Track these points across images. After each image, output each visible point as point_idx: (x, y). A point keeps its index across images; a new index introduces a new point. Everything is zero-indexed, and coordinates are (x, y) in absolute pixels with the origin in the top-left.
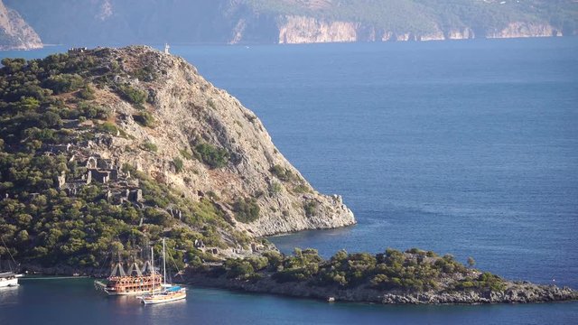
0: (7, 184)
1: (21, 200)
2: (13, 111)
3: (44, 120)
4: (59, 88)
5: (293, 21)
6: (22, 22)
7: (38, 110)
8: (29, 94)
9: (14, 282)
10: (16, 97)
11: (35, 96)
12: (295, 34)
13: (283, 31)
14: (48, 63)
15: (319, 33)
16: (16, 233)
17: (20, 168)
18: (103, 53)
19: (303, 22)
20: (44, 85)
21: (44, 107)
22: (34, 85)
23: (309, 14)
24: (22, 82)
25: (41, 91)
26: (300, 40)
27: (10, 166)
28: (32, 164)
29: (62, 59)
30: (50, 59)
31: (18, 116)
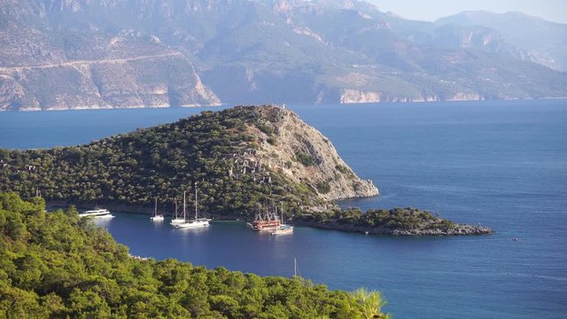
0: (204, 174)
1: (210, 182)
2: (206, 137)
3: (222, 142)
4: (230, 126)
5: (347, 91)
6: (211, 93)
7: (219, 137)
8: (215, 129)
9: (207, 223)
10: (207, 130)
11: (218, 130)
12: (348, 99)
14: (224, 113)
15: (360, 98)
16: (208, 198)
17: (210, 166)
18: (252, 108)
19: (353, 92)
20: (222, 125)
21: (222, 135)
22: (217, 124)
23: (355, 88)
24: (211, 122)
25: (221, 127)
26: (351, 101)
27: (205, 164)
28: (216, 163)
29: (231, 111)
30: (225, 111)
31: (210, 139)
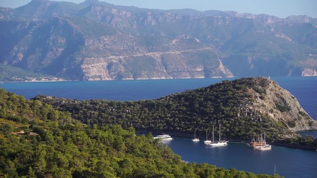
0: (223, 116)
1: (227, 120)
2: (225, 95)
3: (234, 98)
4: (238, 89)
5: (306, 70)
6: (228, 70)
7: (232, 95)
8: (230, 90)
9: (226, 143)
10: (225, 91)
11: (231, 91)
12: (307, 74)
13: (303, 73)
14: (235, 82)
15: (314, 73)
16: (226, 129)
17: (227, 111)
18: (251, 79)
19: (309, 70)
20: (234, 88)
21: (234, 94)
22: (231, 88)
23: (310, 68)
24: (228, 87)
25: (233, 90)
26: (308, 75)
27: (224, 110)
28: (230, 110)
29: (239, 80)
30: (236, 80)
31: (227, 96)
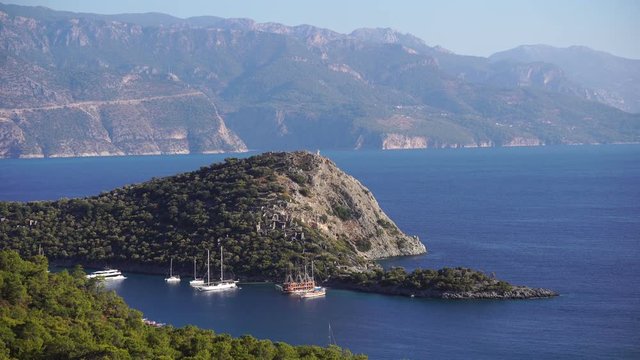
0: (228, 229)
1: (236, 238)
2: (231, 188)
3: (248, 193)
4: (257, 175)
5: (391, 136)
6: (237, 137)
7: (245, 187)
8: (240, 178)
9: (233, 285)
10: (232, 180)
11: (244, 179)
12: (391, 144)
13: (385, 142)
14: (251, 161)
15: (405, 144)
16: (233, 257)
17: (235, 220)
18: (282, 155)
19: (396, 137)
20: (248, 173)
21: (248, 185)
22: (243, 173)
23: (400, 133)
24: (236, 171)
25: (247, 177)
26: (395, 147)
27: (229, 219)
28: (242, 217)
29: (259, 158)
30: (252, 158)
31: (235, 190)
